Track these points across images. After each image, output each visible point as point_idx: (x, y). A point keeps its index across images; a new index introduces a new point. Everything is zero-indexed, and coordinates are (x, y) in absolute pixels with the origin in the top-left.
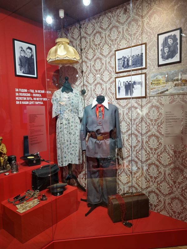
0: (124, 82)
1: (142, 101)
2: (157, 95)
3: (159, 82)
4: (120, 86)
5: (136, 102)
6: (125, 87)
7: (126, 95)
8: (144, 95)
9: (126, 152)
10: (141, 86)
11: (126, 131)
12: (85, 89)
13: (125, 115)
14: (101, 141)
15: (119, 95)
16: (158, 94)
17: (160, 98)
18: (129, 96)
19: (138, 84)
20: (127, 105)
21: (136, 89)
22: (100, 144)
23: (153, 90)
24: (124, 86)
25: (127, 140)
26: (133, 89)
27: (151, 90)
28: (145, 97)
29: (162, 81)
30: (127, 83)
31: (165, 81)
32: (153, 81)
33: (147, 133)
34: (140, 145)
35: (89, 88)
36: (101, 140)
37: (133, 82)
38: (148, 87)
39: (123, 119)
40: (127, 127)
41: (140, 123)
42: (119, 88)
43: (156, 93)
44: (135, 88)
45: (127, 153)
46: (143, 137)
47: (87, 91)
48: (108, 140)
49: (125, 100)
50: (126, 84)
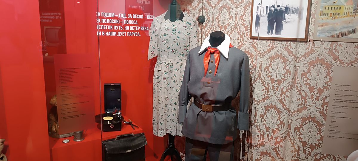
0: (267, 7)
1: (297, 47)
2: (331, 39)
3: (338, 11)
4: (259, 14)
5: (286, 49)
6: (268, 17)
7: (268, 32)
8: (302, 36)
9: (258, 136)
10: (300, 17)
11: (261, 99)
12: (204, 15)
13: (263, 69)
14: (209, 114)
15: (256, 30)
16: (331, 36)
17: (336, 47)
18: (274, 35)
19: (294, 13)
20: (269, 51)
21: (289, 22)
22: (206, 118)
23: (323, 28)
24: (267, 15)
25: (262, 116)
26: (283, 22)
27: (319, 28)
28: (305, 40)
29: (346, 11)
30: (273, 9)
31: (352, 11)
32: (325, 8)
33: (300, 111)
34: (284, 130)
35: (210, 15)
36: (208, 112)
37: (284, 9)
38: (313, 20)
39: (260, 75)
40: (264, 91)
41: (289, 89)
42: (258, 18)
43: (329, 35)
44: (287, 20)
45: (259, 138)
46: (292, 118)
47: (206, 19)
48: (221, 114)
49: (266, 41)
50: (270, 10)
